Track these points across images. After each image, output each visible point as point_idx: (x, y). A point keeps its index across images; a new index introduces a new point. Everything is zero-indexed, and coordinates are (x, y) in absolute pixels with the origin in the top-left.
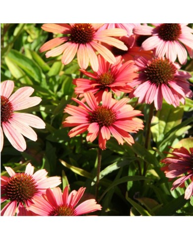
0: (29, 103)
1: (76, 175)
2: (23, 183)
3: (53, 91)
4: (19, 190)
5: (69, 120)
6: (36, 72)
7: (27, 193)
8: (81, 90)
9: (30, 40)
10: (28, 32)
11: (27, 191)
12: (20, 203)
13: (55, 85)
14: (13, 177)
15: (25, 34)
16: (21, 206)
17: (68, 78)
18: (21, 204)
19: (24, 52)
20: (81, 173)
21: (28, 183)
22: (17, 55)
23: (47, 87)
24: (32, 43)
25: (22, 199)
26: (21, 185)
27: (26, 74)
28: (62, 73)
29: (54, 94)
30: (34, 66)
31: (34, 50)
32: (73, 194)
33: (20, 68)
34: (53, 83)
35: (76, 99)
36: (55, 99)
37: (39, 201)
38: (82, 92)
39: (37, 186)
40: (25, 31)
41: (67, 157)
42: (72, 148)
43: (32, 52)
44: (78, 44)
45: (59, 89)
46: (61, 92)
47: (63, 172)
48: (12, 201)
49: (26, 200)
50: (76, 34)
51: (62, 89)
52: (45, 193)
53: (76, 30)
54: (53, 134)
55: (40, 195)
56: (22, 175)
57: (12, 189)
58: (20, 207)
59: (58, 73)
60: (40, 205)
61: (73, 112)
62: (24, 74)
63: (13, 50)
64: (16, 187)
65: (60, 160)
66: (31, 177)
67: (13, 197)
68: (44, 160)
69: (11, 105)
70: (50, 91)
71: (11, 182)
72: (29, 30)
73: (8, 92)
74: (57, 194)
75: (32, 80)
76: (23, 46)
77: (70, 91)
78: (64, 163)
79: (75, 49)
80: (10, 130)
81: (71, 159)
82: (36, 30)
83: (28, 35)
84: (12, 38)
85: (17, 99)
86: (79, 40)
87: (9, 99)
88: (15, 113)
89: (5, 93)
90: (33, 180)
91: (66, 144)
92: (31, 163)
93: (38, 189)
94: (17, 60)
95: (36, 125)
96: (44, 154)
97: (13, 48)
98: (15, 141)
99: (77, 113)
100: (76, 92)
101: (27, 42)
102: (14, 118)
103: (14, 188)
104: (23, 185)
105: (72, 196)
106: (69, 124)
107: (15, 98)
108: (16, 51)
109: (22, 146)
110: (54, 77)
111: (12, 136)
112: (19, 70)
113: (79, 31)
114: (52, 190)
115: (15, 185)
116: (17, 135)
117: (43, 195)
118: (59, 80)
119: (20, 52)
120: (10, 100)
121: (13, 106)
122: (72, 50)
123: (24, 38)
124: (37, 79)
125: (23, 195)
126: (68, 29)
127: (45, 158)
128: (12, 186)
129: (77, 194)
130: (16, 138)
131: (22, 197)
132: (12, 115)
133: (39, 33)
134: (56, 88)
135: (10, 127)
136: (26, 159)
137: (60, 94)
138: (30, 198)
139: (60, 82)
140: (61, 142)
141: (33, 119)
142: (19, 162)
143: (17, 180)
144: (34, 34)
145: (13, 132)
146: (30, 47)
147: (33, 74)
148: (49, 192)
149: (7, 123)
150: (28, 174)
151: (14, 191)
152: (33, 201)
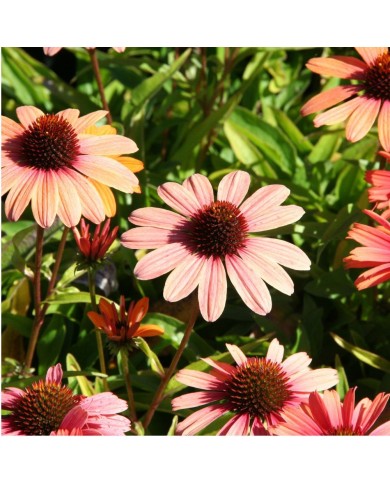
0: (279, 218)
1: (362, 365)
2: (262, 378)
3: (317, 192)
4: (255, 392)
5: (358, 255)
6: (285, 153)
7: (271, 400)
8: (381, 194)
9: (273, 88)
10: (271, 71)
11: (271, 396)
12: (256, 420)
13: (322, 180)
14: (243, 366)
15: (265, 76)
16: (258, 425)
17: (349, 167)
18: (258, 421)
19: (260, 111)
20: (374, 362)
21: (273, 380)
22: (247, 119)
23: (306, 185)
24: (277, 94)
25: (260, 410)
26: (259, 383)
27: (264, 157)
28: (336, 156)
29: (320, 199)
30: (280, 141)
31: (282, 108)
32: (363, 405)
33: (252, 144)
34: (319, 176)
35: (371, 212)
36: (321, 209)
37: (296, 418)
38: (384, 198)
39: (290, 386)
40: (266, 71)
41: (345, 327)
42: (355, 309)
43: (276, 112)
44: (380, 101)
45: (329, 190)
46: (334, 194)
47: (337, 359)
48: (240, 414)
49: (269, 413)
50: (376, 80)
51: (337, 190)
52: (307, 402)
53: (378, 73)
54: (319, 281)
55: (297, 405)
56: (261, 363)
57: (241, 389)
58: (256, 427)
59: (329, 156)
60: (296, 425)
61: (367, 238)
62: (261, 156)
63: (240, 108)
64: (250, 387)
65: (332, 334)
66: (278, 368)
67: (242, 406)
68: (299, 333)
69: (245, 222)
70: (312, 193)
71: (239, 376)
72: (274, 68)
73: (239, 195)
74: (332, 405)
75: (277, 169)
76: (259, 99)
77: (352, 193)
78: (339, 341)
79: (373, 111)
80: (240, 272)
81: (352, 333)
82: (285, 69)
83: (270, 77)
84: (237, 84)
85: (255, 209)
86: (383, 94)
87: (240, 209)
88: (251, 237)
89: (232, 195)
90: (283, 374)
91: (343, 300)
92: (279, 339)
93: (292, 393)
94: (247, 129)
95: (292, 263)
96: (299, 321)
97: (241, 104)
98: (251, 293)
99: (376, 241)
100: (370, 197)
101: (267, 93)
102: (249, 247)
103: (244, 389)
104: (262, 383)
105: (362, 409)
106: (357, 262)
107: (252, 207)
108: (246, 110)
109: (263, 305)
110: (320, 165)
111: (245, 284)
112: (251, 148)
113: (384, 74)
114: (321, 395)
115: (246, 383)
116: (254, 281)
117: (303, 405)
118: (331, 171)
119: (254, 112)
120: (243, 210)
121: (249, 223)
122: (368, 113)
123: (263, 85)
124: (285, 169)
125: (262, 404)
126: (361, 70)
127: (301, 329)
128: (241, 384)
129: (372, 406)
130: (252, 288)
131: (260, 407)
132: (245, 241)
133: (292, 74)
134: (323, 187)
135: (242, 264)
136: (262, 329)
137: (332, 199)
138: (277, 410)
139: (333, 176)
140: (334, 296)
141: (287, 249)
142: (248, 335)
143: (251, 373)
144: (283, 77)
145: (247, 276)
146: (274, 102)
147: (279, 157)
148: (314, 399)
149: (235, 256)
150: (273, 361)
151: (245, 395)
152: (283, 416)
